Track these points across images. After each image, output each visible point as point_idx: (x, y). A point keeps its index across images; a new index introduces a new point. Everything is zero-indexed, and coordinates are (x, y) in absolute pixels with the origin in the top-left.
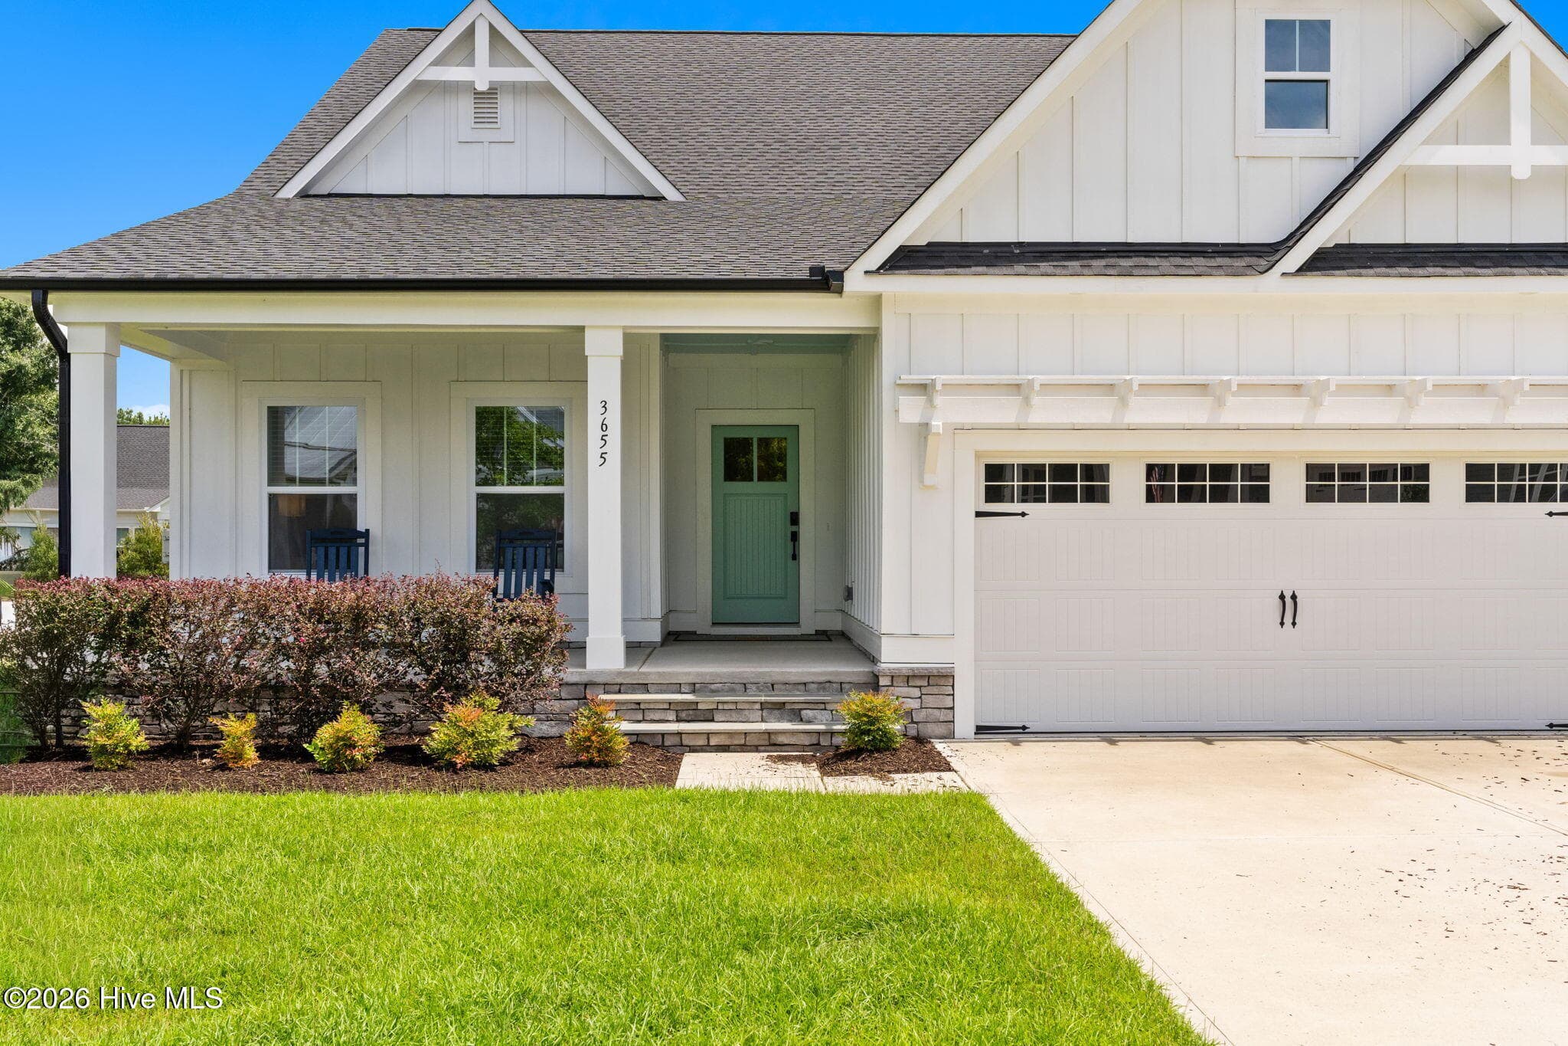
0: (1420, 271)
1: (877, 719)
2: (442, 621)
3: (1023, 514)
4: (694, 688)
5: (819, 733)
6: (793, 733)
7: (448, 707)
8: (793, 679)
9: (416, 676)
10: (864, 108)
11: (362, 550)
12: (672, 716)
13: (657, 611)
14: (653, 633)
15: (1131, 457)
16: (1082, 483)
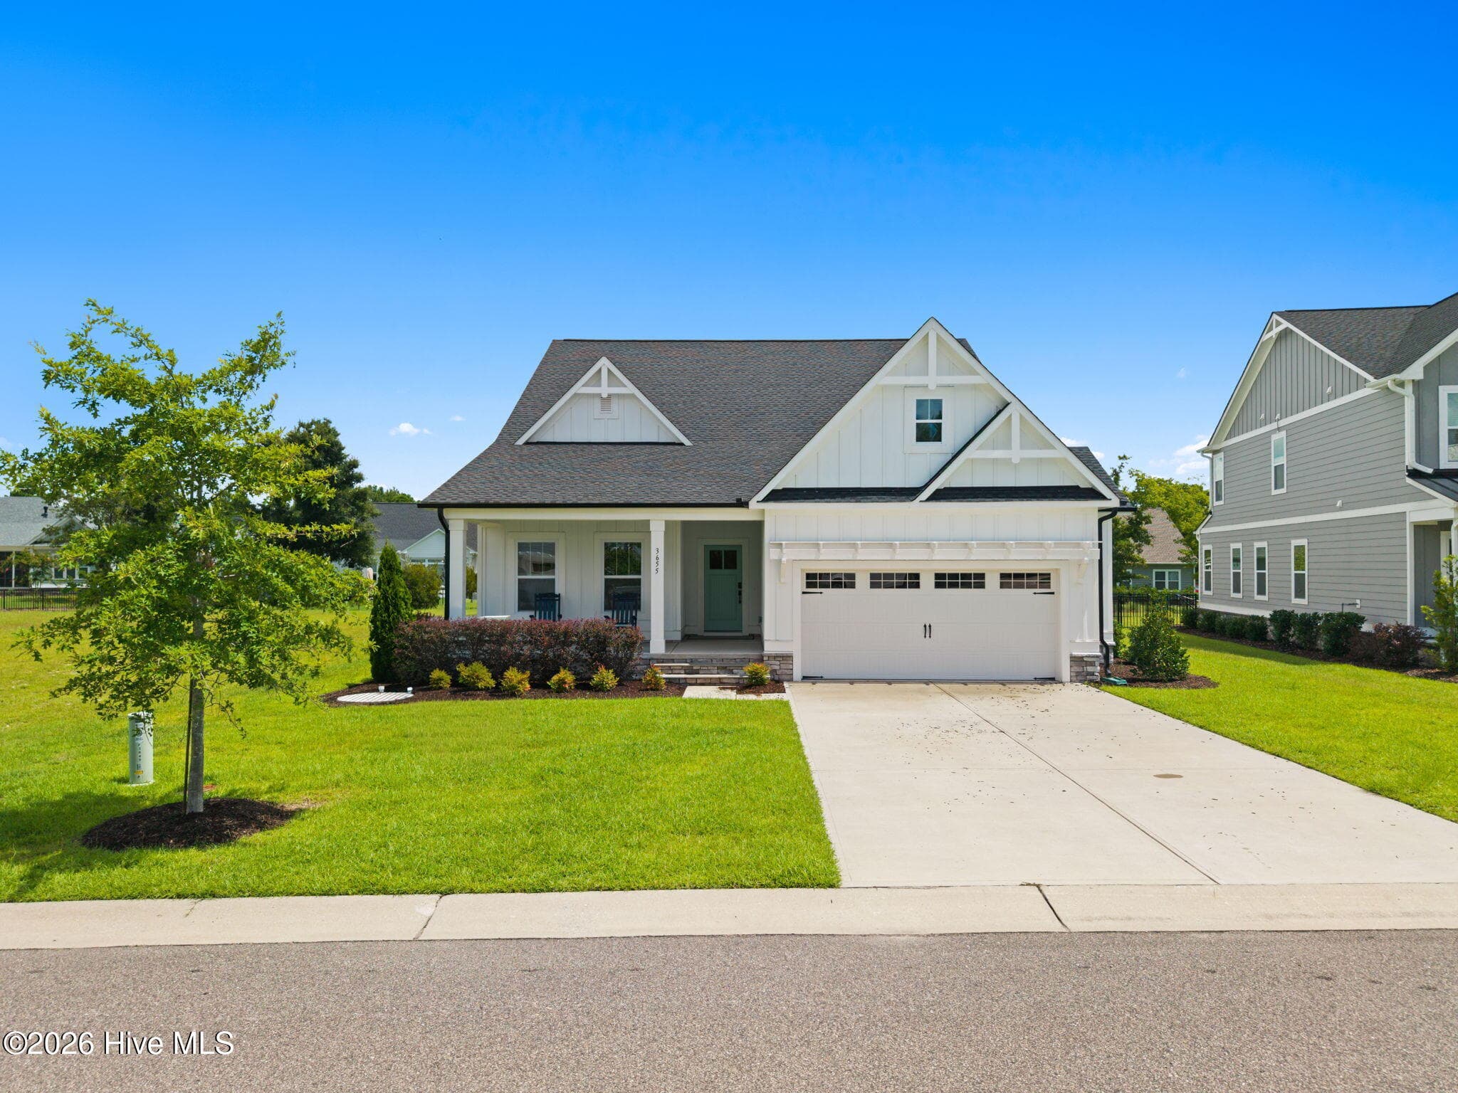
1: (760, 673)
2: (597, 636)
3: (821, 593)
4: (692, 661)
5: (738, 679)
6: (725, 678)
7: (600, 668)
8: (731, 656)
9: (587, 656)
11: (557, 603)
12: (683, 672)
13: (679, 628)
14: (678, 637)
15: (864, 571)
16: (844, 581)
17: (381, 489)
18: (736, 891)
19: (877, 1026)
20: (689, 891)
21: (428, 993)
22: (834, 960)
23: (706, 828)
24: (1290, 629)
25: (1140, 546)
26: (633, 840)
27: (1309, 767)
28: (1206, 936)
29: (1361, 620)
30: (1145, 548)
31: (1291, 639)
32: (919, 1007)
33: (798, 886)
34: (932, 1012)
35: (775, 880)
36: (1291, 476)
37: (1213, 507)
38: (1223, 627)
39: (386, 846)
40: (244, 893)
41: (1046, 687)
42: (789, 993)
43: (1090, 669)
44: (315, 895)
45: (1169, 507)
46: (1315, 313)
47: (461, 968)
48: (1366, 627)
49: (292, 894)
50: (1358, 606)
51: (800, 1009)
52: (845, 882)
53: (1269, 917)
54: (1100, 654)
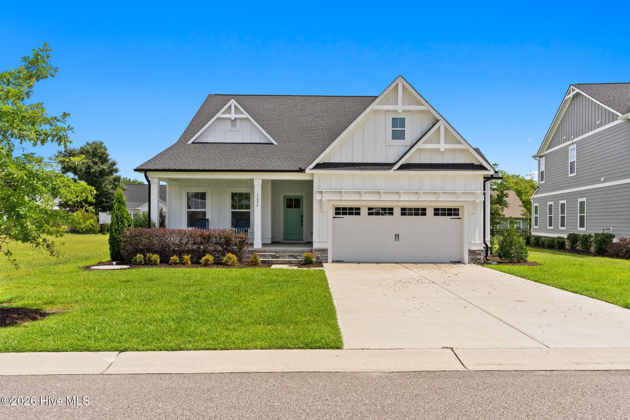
0: (422, 169)
1: (309, 258)
2: (225, 238)
3: (343, 218)
4: (275, 252)
5: (300, 261)
6: (294, 261)
7: (226, 254)
8: (296, 250)
9: (220, 248)
10: (323, 119)
11: (207, 223)
12: (271, 257)
13: (270, 237)
14: (269, 241)
15: (364, 206)
16: (355, 211)
17: (130, 179)
18: (285, 350)
19: (357, 416)
20: (259, 350)
21: (100, 399)
22: (336, 384)
23: (272, 322)
24: (577, 242)
25: (502, 208)
26: (231, 327)
27: (592, 298)
28: (544, 372)
29: (613, 236)
30: (505, 209)
31: (578, 248)
32: (383, 407)
33: (320, 348)
34: (390, 409)
35: (306, 345)
36: (578, 167)
37: (539, 184)
38: (543, 243)
39: (94, 328)
40: (9, 350)
41: (456, 265)
42: (308, 400)
43: (478, 257)
44: (49, 351)
45: (517, 189)
46: (592, 85)
47: (122, 387)
48: (615, 240)
49: (36, 351)
50: (611, 230)
51: (314, 407)
52: (346, 346)
53: (578, 364)
54: (483, 249)
